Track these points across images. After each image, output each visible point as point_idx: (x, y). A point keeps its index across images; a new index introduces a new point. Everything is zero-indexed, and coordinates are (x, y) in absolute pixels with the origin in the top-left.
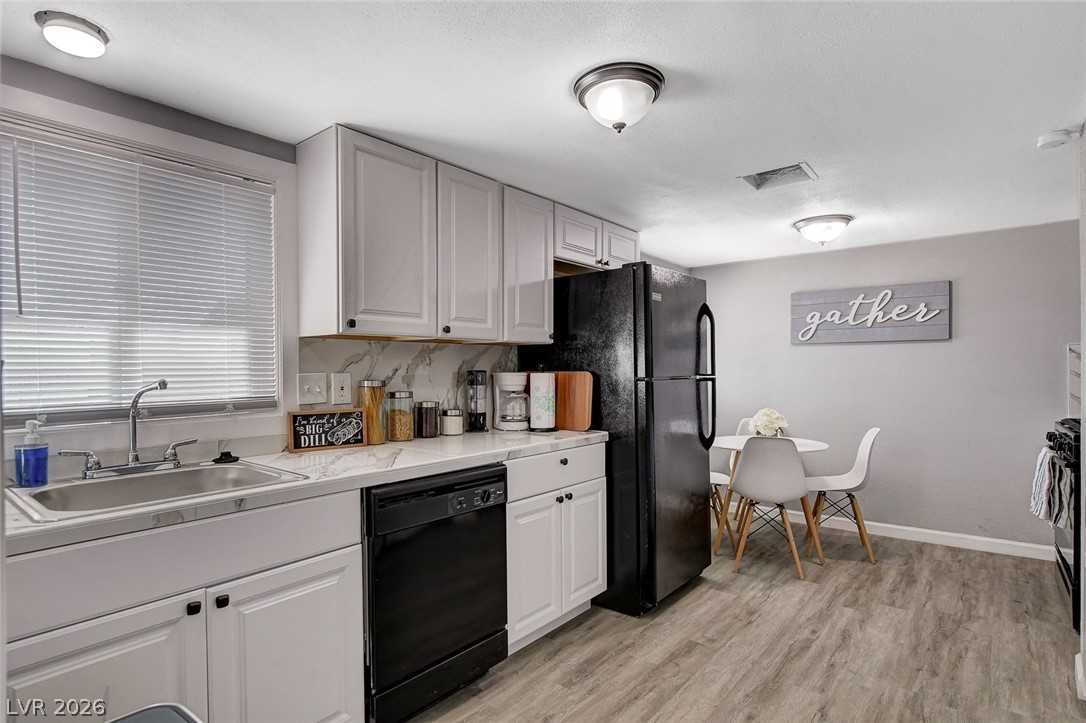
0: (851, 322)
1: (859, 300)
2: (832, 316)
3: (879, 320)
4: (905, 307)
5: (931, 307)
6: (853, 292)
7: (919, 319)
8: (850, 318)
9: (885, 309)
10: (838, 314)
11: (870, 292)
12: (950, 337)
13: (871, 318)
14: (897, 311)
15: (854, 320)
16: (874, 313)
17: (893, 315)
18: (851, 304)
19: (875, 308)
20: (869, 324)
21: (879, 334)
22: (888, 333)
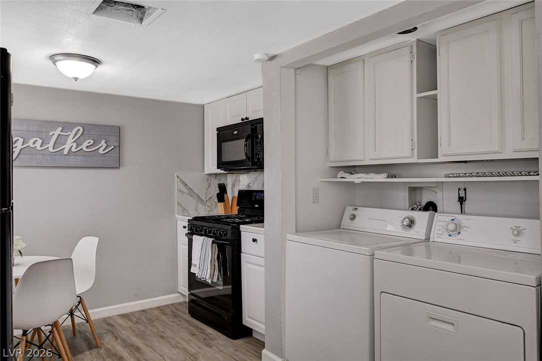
0: (51, 149)
1: (58, 131)
2: (34, 143)
3: (73, 150)
4: (92, 142)
5: (109, 144)
6: (54, 124)
7: (101, 151)
8: (51, 145)
9: (78, 142)
10: (40, 141)
11: (67, 126)
12: (119, 166)
13: (67, 147)
14: (86, 144)
15: (54, 148)
16: (69, 144)
17: (84, 147)
18: (51, 134)
19: (70, 140)
20: (66, 152)
21: (73, 160)
22: (79, 160)
